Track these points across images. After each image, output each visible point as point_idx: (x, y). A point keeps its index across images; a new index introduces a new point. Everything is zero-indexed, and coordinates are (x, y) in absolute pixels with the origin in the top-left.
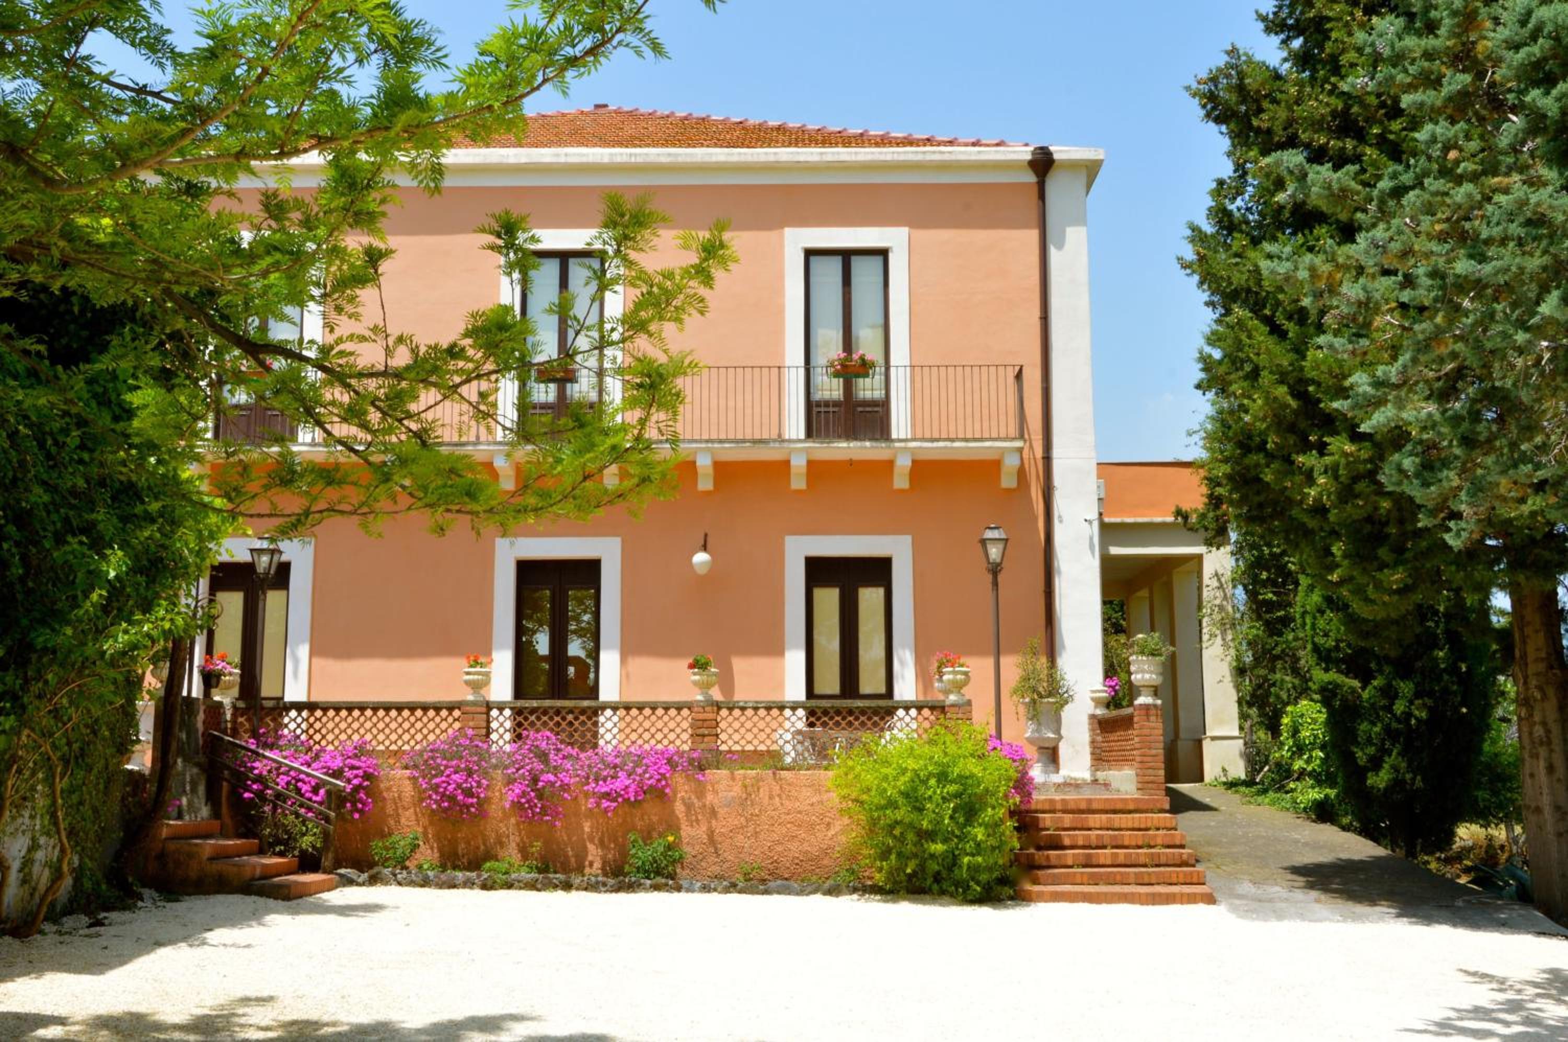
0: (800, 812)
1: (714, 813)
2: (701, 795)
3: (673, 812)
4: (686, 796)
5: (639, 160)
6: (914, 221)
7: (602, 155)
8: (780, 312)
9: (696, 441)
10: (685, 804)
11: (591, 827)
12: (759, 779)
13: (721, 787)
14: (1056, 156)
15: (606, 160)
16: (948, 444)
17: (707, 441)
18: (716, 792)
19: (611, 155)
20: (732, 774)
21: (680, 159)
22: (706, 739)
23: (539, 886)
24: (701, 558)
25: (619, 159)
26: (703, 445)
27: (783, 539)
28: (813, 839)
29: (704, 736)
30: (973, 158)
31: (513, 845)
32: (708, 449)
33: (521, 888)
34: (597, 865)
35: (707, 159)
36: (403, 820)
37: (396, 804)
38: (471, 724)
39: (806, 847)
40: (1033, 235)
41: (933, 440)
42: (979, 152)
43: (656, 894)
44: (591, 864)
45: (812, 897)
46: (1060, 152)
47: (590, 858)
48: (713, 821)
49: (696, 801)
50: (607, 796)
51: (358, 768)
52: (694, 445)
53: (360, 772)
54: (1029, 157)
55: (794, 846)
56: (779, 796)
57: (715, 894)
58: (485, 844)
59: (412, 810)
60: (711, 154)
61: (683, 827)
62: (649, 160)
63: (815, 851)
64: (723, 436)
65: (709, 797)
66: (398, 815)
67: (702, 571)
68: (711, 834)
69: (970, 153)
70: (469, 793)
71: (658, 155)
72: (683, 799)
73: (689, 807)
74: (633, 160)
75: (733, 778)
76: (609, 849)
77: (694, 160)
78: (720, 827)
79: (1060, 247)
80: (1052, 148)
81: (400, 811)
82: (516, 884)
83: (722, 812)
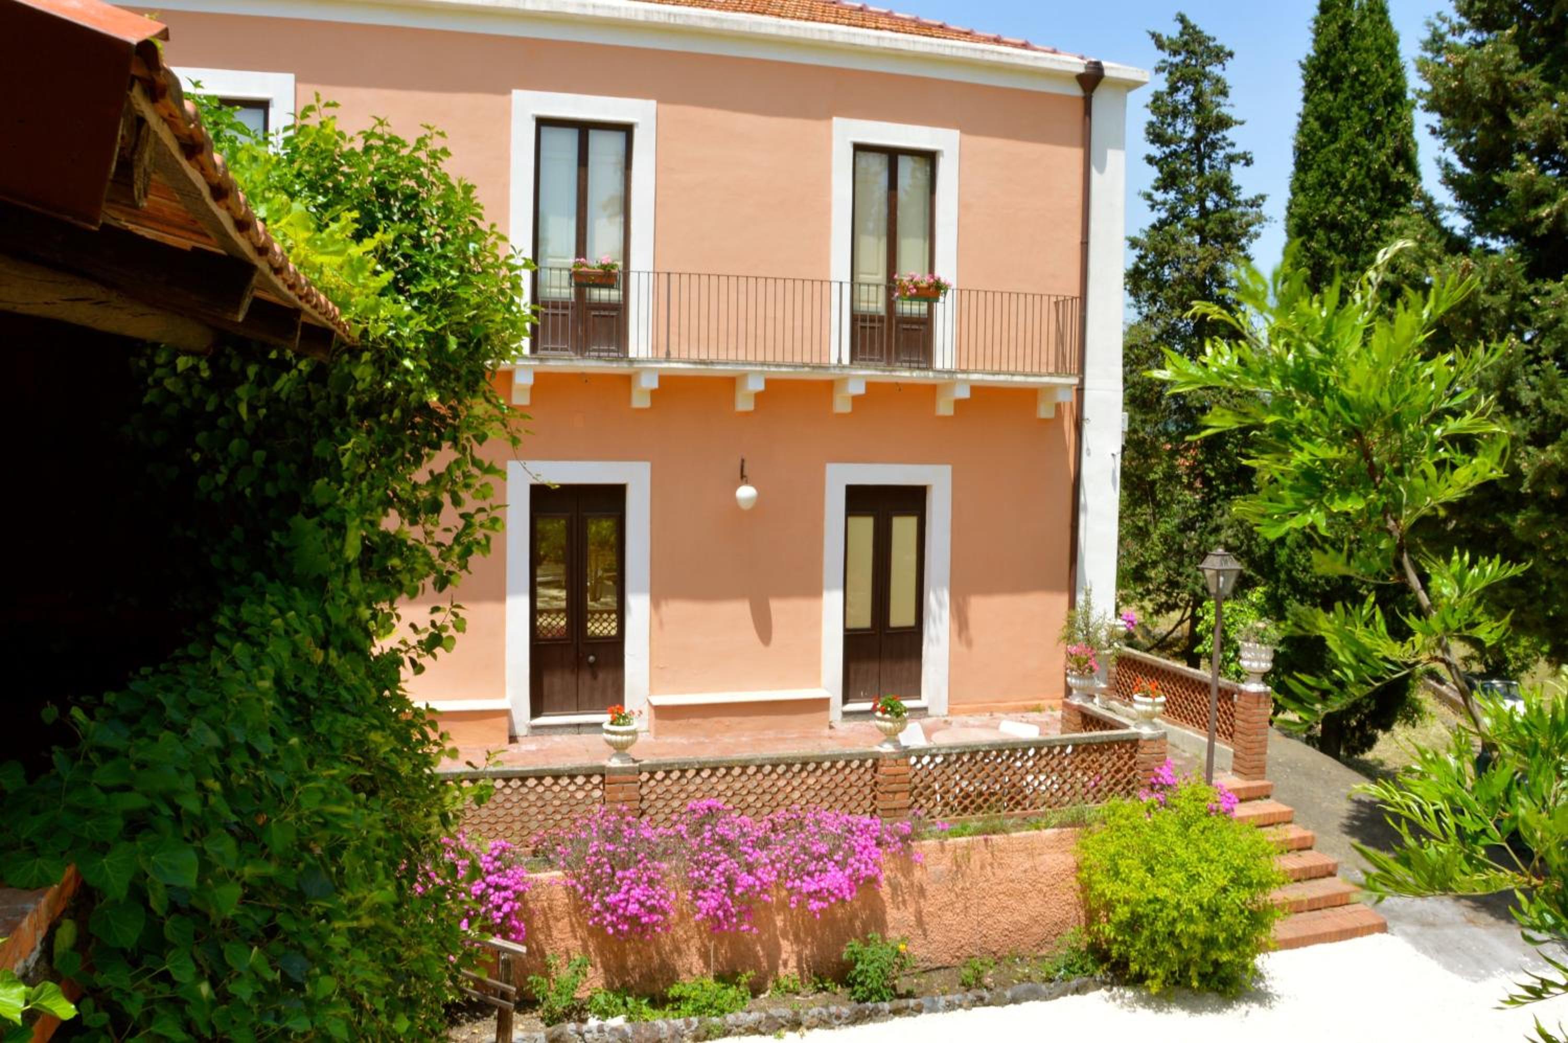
0: (1012, 881)
1: (922, 892)
2: (907, 871)
3: (877, 894)
4: (892, 875)
5: (679, 21)
6: (968, 127)
7: (636, 10)
8: (826, 212)
9: (750, 364)
10: (890, 884)
11: (785, 920)
12: (968, 848)
13: (930, 861)
14: (1107, 73)
15: (641, 17)
16: (1009, 378)
17: (763, 364)
18: (924, 867)
19: (646, 11)
20: (942, 844)
21: (725, 26)
22: (898, 796)
23: (763, 1029)
24: (746, 492)
25: (655, 18)
26: (759, 368)
27: (824, 468)
28: (1023, 907)
29: (895, 792)
30: (1030, 63)
31: (694, 950)
32: (761, 372)
33: (741, 1034)
34: (792, 963)
35: (755, 29)
36: (555, 933)
37: (545, 915)
38: (621, 796)
39: (1017, 917)
40: (1077, 154)
41: (994, 374)
42: (1036, 58)
43: (897, 1019)
44: (785, 964)
45: (1062, 999)
46: (1112, 69)
47: (784, 956)
48: (922, 901)
49: (902, 879)
50: (815, 895)
51: (506, 888)
52: (748, 368)
53: (509, 893)
54: (1081, 70)
55: (1005, 919)
56: (991, 865)
57: (960, 1011)
58: (659, 953)
59: (566, 920)
60: (760, 24)
61: (888, 910)
62: (691, 22)
63: (1024, 920)
64: (779, 359)
65: (918, 874)
66: (549, 928)
67: (745, 506)
68: (919, 915)
69: (1026, 58)
70: (652, 910)
71: (701, 18)
72: (888, 879)
73: (895, 888)
74: (672, 21)
75: (943, 849)
76: (805, 943)
77: (742, 28)
78: (927, 907)
79: (1101, 170)
80: (1105, 64)
81: (551, 922)
82: (735, 1030)
83: (930, 889)
